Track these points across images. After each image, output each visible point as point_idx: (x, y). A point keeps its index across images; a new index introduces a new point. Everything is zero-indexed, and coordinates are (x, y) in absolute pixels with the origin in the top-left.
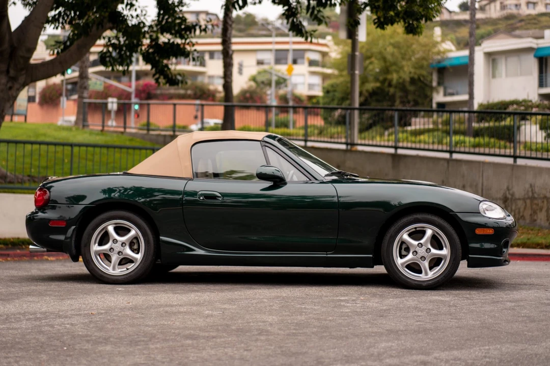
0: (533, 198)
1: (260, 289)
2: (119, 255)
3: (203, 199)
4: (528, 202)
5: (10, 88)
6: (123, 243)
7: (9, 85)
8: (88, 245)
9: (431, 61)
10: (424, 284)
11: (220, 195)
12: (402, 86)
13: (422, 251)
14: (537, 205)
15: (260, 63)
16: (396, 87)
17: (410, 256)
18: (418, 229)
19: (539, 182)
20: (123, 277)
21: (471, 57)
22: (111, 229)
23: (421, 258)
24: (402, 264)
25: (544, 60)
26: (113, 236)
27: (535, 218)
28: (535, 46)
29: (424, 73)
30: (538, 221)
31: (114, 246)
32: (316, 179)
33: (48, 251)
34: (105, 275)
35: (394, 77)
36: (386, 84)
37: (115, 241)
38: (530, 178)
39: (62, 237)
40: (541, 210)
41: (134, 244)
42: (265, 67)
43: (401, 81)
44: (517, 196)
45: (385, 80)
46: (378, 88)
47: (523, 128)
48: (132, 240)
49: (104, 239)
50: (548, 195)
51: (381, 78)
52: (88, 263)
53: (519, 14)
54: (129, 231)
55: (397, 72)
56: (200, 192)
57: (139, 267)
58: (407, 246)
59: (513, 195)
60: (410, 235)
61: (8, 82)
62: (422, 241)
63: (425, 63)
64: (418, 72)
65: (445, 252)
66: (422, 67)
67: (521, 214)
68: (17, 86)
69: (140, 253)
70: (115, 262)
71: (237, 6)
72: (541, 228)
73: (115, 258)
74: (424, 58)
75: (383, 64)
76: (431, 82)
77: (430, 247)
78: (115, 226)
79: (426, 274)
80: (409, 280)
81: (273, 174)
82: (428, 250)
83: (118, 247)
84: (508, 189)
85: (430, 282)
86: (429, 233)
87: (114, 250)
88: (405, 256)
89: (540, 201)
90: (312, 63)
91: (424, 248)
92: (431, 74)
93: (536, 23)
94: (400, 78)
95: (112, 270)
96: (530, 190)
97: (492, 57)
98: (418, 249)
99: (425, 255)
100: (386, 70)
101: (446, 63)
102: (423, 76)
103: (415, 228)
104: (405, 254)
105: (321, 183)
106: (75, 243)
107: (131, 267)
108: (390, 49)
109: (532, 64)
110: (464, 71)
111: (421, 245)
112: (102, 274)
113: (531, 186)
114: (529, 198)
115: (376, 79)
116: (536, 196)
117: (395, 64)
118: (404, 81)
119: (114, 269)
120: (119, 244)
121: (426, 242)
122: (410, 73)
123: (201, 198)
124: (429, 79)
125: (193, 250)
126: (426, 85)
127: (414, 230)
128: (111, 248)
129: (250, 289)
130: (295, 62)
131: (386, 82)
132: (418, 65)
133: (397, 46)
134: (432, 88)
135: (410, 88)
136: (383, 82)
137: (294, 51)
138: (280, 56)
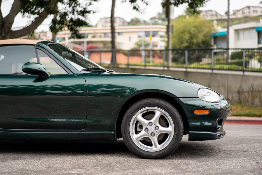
0: (253, 92)
4: (250, 93)
10: (153, 155)
12: (198, 45)
13: (152, 129)
14: (255, 95)
15: (139, 37)
16: (195, 45)
17: (143, 132)
18: (149, 111)
19: (256, 83)
21: (228, 32)
23: (151, 134)
24: (137, 139)
25: (260, 33)
27: (254, 101)
28: (256, 26)
29: (208, 39)
30: (255, 103)
32: (73, 73)
35: (195, 41)
38: (251, 81)
40: (257, 97)
44: (245, 90)
47: (250, 62)
50: (260, 90)
51: (189, 41)
53: (250, 16)
55: (196, 38)
58: (141, 124)
59: (243, 90)
60: (143, 116)
62: (152, 121)
63: (208, 35)
64: (205, 38)
65: (171, 129)
67: (247, 99)
72: (257, 106)
74: (208, 32)
75: (190, 35)
76: (211, 42)
77: (158, 125)
79: (156, 146)
80: (141, 152)
82: (157, 127)
84: (240, 87)
85: (158, 153)
86: (158, 114)
88: (140, 132)
89: (256, 93)
90: (161, 37)
91: (154, 126)
92: (211, 39)
93: (257, 19)
94: (197, 41)
96: (251, 87)
97: (237, 31)
98: (149, 127)
99: (155, 131)
100: (191, 38)
101: (217, 35)
103: (147, 110)
104: (140, 131)
108: (193, 29)
109: (254, 34)
110: (225, 38)
111: (151, 124)
113: (252, 85)
114: (250, 91)
115: (187, 42)
116: (254, 90)
117: (195, 35)
118: (199, 43)
121: (155, 121)
122: (202, 39)
126: (208, 44)
127: (146, 111)
130: (153, 36)
131: (192, 43)
132: (205, 36)
133: (196, 27)
134: (211, 46)
135: (202, 45)
136: (190, 43)
137: (153, 32)
138: (147, 34)
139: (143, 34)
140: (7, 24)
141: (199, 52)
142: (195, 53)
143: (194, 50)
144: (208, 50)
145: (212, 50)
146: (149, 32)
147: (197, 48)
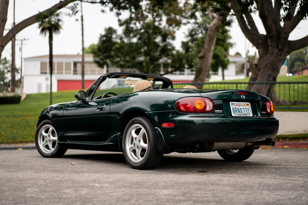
5: (281, 55)
7: (280, 53)
61: (278, 52)
68: (284, 53)
140: (282, 35)
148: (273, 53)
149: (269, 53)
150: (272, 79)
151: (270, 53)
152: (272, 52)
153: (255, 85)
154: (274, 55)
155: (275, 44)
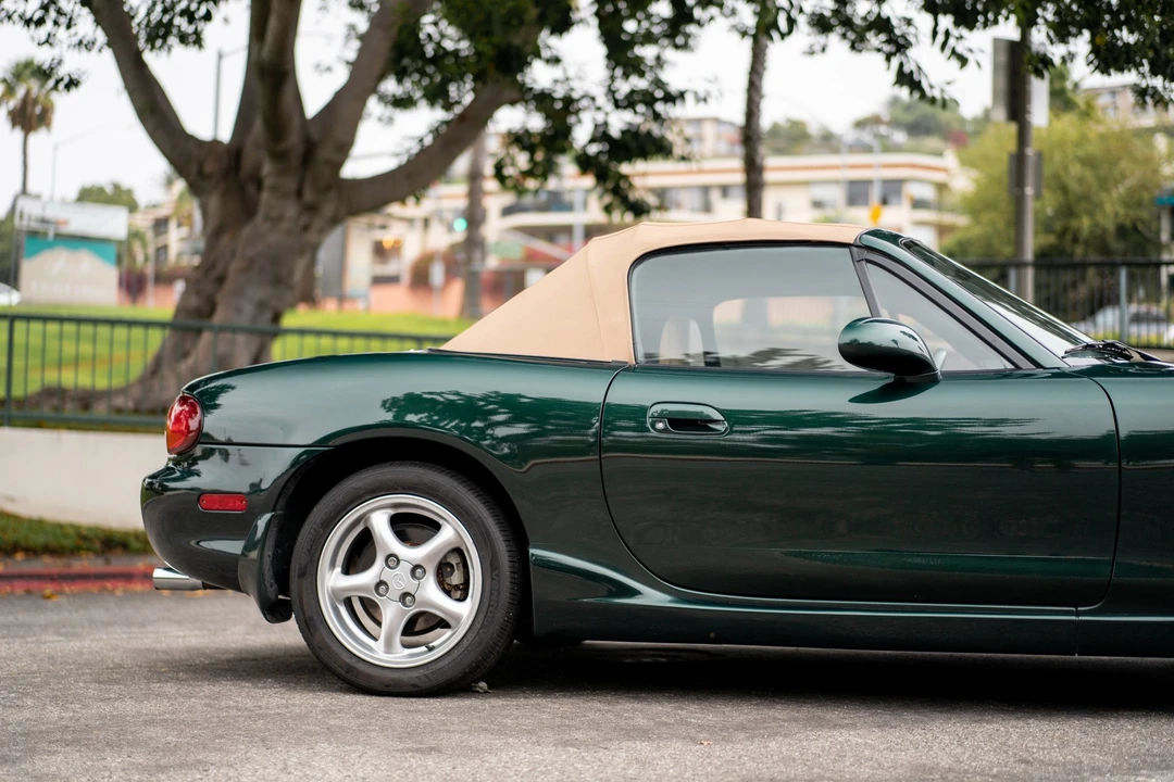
1: (854, 726)
2: (404, 604)
3: (665, 430)
5: (306, 228)
6: (417, 567)
7: (304, 220)
8: (310, 572)
9: (1157, 193)
11: (718, 416)
12: (1099, 242)
15: (818, 204)
16: (1087, 243)
20: (415, 674)
22: (380, 523)
26: (385, 546)
29: (1144, 214)
31: (388, 575)
32: (1038, 365)
33: (205, 587)
34: (360, 666)
35: (1085, 223)
36: (1069, 237)
37: (392, 560)
39: (234, 547)
41: (448, 571)
42: (829, 213)
43: (1099, 231)
45: (1065, 231)
46: (1052, 247)
48: (445, 557)
49: (361, 552)
51: (1058, 226)
52: (312, 624)
54: (435, 527)
55: (1091, 214)
56: (658, 408)
57: (465, 643)
61: (300, 215)
63: (1146, 196)
64: (1132, 213)
66: (1139, 204)
68: (318, 223)
69: (469, 598)
70: (392, 623)
71: (775, 35)
73: (392, 614)
74: (1144, 187)
75: (1061, 198)
76: (1158, 232)
78: (392, 512)
81: (893, 345)
83: (399, 579)
87: (388, 589)
90: (918, 204)
92: (1159, 219)
94: (1096, 225)
95: (384, 651)
100: (1068, 211)
102: (1142, 221)
105: (1055, 375)
106: (272, 563)
107: (444, 641)
108: (1076, 169)
112: (353, 662)
115: (1049, 229)
117: (1085, 197)
118: (1105, 231)
119: (389, 646)
120: (405, 568)
122: (1117, 215)
123: (660, 426)
124: (1154, 228)
125: (634, 593)
126: (1147, 240)
128: (381, 583)
129: (821, 724)
130: (885, 202)
131: (1067, 235)
132: (1133, 201)
133: (1088, 162)
134: (1159, 247)
135: (1117, 245)
136: (1062, 234)
137: (886, 182)
138: (857, 193)
139: (836, 195)
141: (1102, 275)
142: (1083, 279)
143: (1082, 266)
144: (1148, 265)
145: (1158, 265)
146: (868, 182)
147: (1094, 257)
148: (280, 219)
149: (259, 218)
150: (268, 315)
151: (267, 218)
152: (274, 214)
153: (206, 337)
154: (285, 225)
155: (291, 184)
